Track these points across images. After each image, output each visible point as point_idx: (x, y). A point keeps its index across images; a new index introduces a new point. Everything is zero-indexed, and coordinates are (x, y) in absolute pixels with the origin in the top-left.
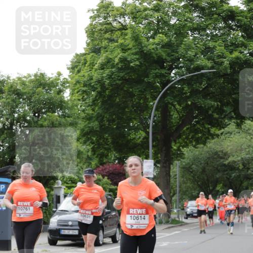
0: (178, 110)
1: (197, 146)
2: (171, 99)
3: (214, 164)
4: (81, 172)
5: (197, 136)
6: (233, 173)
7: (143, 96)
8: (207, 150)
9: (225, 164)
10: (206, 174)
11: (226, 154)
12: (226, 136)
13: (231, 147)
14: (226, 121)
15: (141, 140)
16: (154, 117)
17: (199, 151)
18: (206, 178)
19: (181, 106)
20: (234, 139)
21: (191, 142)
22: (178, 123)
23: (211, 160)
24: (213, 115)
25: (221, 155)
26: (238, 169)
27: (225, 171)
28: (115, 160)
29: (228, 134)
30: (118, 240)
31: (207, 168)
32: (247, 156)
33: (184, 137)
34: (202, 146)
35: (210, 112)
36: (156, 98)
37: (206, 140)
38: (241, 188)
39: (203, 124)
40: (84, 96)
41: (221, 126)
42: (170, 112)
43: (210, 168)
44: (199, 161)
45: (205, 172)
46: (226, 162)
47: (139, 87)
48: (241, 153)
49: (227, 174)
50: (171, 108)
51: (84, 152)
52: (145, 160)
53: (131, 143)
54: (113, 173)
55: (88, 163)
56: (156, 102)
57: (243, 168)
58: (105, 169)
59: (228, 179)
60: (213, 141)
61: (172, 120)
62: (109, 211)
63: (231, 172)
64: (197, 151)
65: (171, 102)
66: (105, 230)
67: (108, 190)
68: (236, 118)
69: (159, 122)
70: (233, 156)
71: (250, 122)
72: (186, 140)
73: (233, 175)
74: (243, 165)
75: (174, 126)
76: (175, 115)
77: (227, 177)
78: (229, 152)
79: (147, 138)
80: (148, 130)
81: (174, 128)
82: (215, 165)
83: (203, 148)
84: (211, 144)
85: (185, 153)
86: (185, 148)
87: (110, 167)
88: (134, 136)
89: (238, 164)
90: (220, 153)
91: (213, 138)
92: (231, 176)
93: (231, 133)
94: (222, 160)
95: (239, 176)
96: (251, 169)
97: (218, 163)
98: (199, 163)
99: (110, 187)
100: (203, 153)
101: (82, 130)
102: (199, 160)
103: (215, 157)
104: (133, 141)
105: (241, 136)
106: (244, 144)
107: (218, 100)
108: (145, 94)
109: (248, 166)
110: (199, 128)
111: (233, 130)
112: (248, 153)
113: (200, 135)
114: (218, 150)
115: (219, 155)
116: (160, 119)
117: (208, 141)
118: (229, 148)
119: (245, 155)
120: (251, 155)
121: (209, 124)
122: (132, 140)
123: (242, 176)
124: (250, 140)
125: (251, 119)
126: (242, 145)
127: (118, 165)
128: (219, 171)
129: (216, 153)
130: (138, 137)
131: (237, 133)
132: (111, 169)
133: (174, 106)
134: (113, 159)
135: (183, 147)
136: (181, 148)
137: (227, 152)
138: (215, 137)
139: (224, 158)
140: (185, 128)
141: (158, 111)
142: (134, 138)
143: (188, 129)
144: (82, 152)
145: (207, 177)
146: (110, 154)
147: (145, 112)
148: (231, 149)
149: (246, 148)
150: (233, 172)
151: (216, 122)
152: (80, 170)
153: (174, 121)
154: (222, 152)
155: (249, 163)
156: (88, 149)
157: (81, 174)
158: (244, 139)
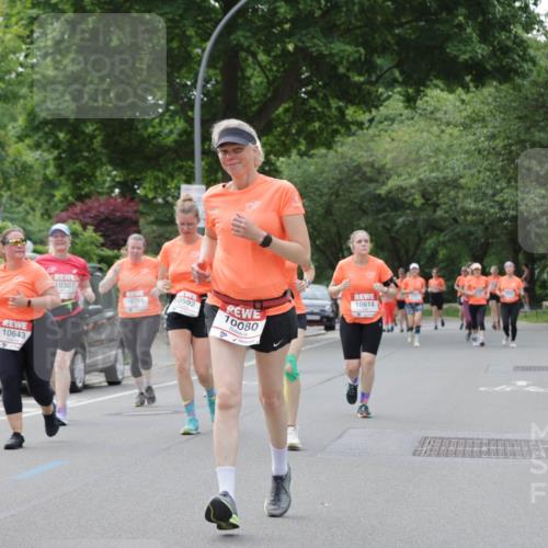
0: (264, 64)
1: (312, 152)
2: (246, 38)
3: (352, 195)
4: (30, 218)
5: (310, 128)
6: (400, 216)
7: (177, 31)
8: (336, 161)
9: (380, 195)
10: (335, 221)
11: (380, 171)
12: (381, 127)
13: (395, 154)
14: (381, 90)
15: (174, 137)
16: (207, 81)
17: (316, 164)
18: (334, 229)
19: (269, 55)
20: (400, 133)
21: (296, 143)
22: (265, 95)
23: (347, 185)
24: (348, 78)
25: (369, 174)
26: (411, 206)
27: (379, 211)
28: (111, 189)
29: (386, 123)
30: (120, 377)
31: (336, 205)
32: (434, 175)
33: (279, 129)
34: (323, 151)
35: (342, 70)
36: (210, 35)
37: (333, 137)
38: (419, 252)
39: (325, 98)
40: (32, 32)
41: (369, 101)
42: (243, 71)
43: (344, 206)
44: (317, 189)
45: (332, 215)
46: (383, 191)
47: (167, 9)
48: (417, 169)
49: (385, 219)
50: (247, 59)
51: (36, 166)
52: (184, 187)
53: (150, 146)
54: (107, 219)
55: (47, 195)
56: (209, 45)
57: (423, 204)
58: (87, 211)
59: (388, 230)
60: (351, 139)
61: (248, 91)
62: (99, 306)
63: (393, 214)
64: (310, 165)
65: (246, 44)
66: (88, 355)
67: (95, 257)
68: (405, 83)
69: (217, 94)
70: (399, 175)
71: (439, 91)
72: (283, 138)
73: (401, 220)
74: (423, 197)
75: (254, 103)
76: (256, 79)
77: (384, 227)
78: (388, 166)
79: (189, 133)
80: (190, 113)
81: (254, 109)
82: (355, 198)
83: (326, 156)
84: (345, 148)
85: (281, 169)
86: (281, 159)
87: (100, 205)
88: (157, 130)
89: (411, 195)
90: (368, 169)
91: (350, 133)
92: (394, 225)
93: (393, 120)
94: (372, 186)
95: (414, 224)
96: (444, 206)
97: (362, 193)
98: (318, 193)
99: (102, 253)
100: (327, 169)
101: (32, 115)
102: (316, 186)
103: (356, 177)
104: (154, 142)
105: (417, 127)
106: (424, 145)
107: (360, 40)
108: (181, 25)
109: (435, 199)
110: (315, 108)
111: (398, 112)
112: (436, 167)
113: (317, 124)
114: (363, 160)
115: (365, 173)
116: (218, 86)
117: (338, 138)
118: (389, 156)
119: (427, 173)
120: (442, 172)
121: (340, 99)
122: (154, 137)
123: (420, 223)
124: (438, 136)
125: (442, 86)
126: (419, 148)
127: (119, 200)
128: (365, 212)
129: (358, 169)
130: (167, 131)
131: (407, 119)
132: (102, 209)
133: (254, 55)
134: (107, 185)
135: (278, 155)
136: (272, 157)
137: (384, 166)
138: (354, 128)
139: (377, 181)
140: (281, 110)
141: (215, 68)
142: (159, 134)
143: (287, 110)
144: (31, 167)
145: (338, 227)
146: (98, 173)
147: (184, 71)
148: (394, 159)
149: (430, 157)
150: (399, 213)
151: (356, 92)
152: (28, 213)
153: (254, 93)
154: (372, 166)
155: (437, 193)
156: (47, 161)
157: (30, 223)
158: (425, 134)
